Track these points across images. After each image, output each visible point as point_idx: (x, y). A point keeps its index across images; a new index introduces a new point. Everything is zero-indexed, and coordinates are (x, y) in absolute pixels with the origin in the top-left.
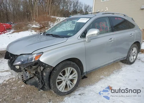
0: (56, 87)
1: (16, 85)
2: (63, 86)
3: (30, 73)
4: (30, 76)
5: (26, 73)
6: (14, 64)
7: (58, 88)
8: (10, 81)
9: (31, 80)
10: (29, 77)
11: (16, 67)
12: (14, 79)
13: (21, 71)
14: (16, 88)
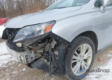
0: (70, 70)
1: (16, 69)
2: (78, 68)
3: (35, 52)
4: (36, 57)
5: (31, 52)
6: (15, 41)
7: (73, 70)
8: (9, 64)
9: (37, 61)
10: (34, 58)
11: (17, 45)
12: (14, 63)
13: (23, 51)
14: (16, 72)
